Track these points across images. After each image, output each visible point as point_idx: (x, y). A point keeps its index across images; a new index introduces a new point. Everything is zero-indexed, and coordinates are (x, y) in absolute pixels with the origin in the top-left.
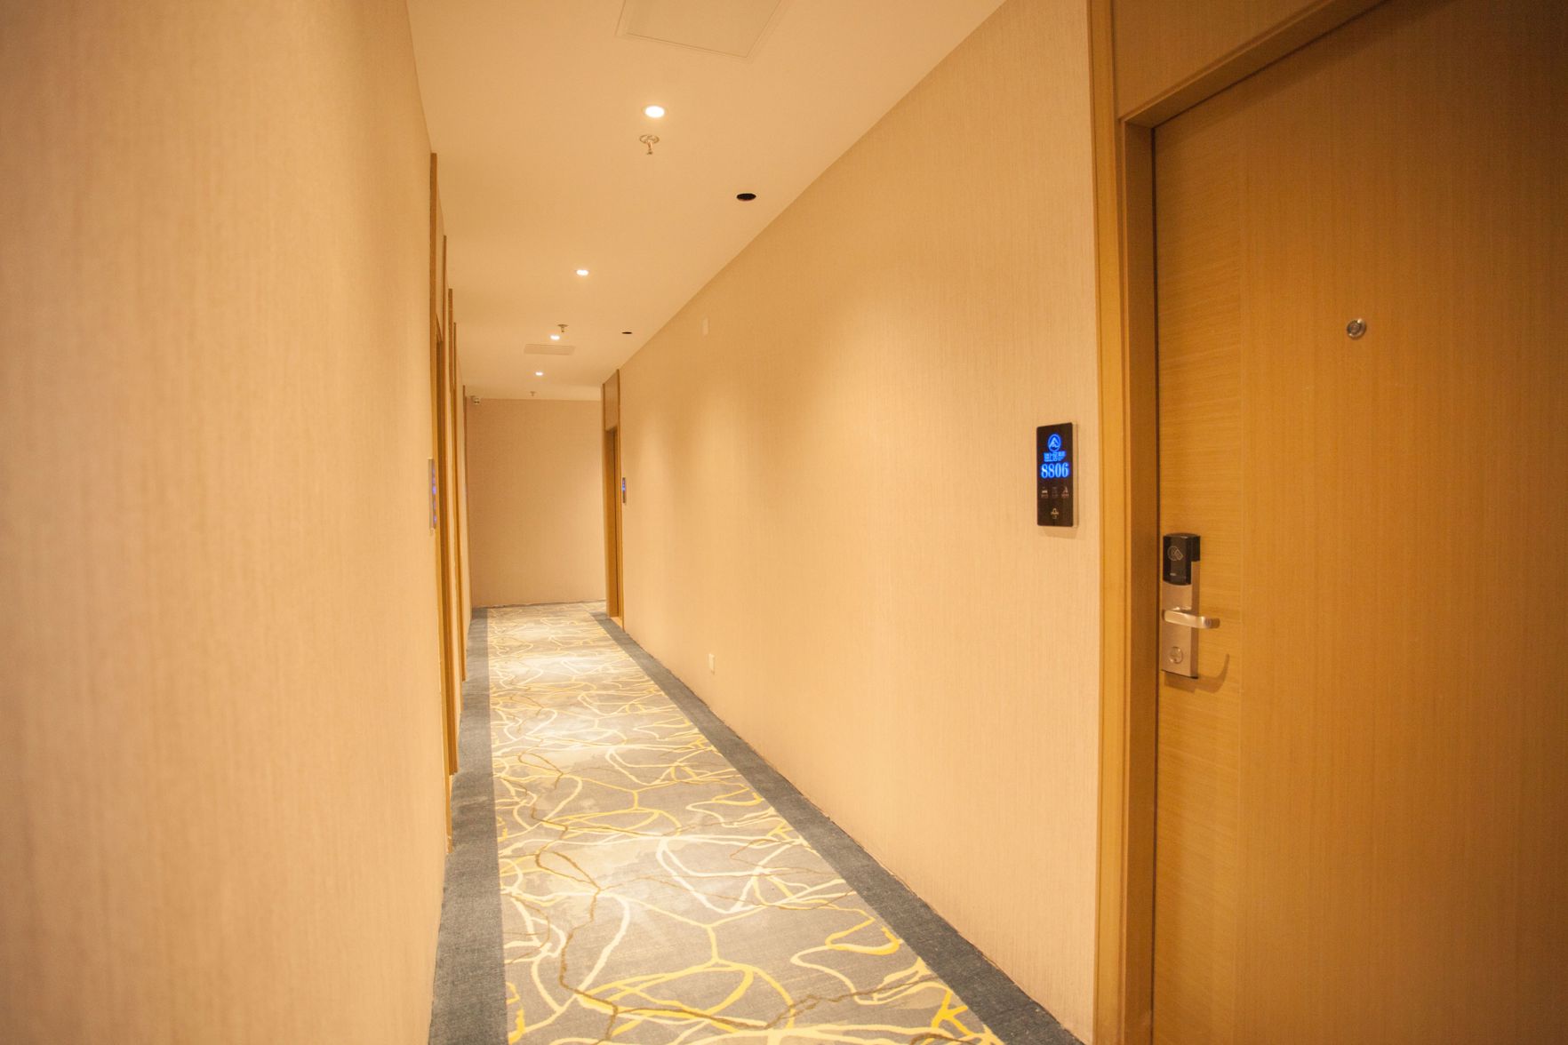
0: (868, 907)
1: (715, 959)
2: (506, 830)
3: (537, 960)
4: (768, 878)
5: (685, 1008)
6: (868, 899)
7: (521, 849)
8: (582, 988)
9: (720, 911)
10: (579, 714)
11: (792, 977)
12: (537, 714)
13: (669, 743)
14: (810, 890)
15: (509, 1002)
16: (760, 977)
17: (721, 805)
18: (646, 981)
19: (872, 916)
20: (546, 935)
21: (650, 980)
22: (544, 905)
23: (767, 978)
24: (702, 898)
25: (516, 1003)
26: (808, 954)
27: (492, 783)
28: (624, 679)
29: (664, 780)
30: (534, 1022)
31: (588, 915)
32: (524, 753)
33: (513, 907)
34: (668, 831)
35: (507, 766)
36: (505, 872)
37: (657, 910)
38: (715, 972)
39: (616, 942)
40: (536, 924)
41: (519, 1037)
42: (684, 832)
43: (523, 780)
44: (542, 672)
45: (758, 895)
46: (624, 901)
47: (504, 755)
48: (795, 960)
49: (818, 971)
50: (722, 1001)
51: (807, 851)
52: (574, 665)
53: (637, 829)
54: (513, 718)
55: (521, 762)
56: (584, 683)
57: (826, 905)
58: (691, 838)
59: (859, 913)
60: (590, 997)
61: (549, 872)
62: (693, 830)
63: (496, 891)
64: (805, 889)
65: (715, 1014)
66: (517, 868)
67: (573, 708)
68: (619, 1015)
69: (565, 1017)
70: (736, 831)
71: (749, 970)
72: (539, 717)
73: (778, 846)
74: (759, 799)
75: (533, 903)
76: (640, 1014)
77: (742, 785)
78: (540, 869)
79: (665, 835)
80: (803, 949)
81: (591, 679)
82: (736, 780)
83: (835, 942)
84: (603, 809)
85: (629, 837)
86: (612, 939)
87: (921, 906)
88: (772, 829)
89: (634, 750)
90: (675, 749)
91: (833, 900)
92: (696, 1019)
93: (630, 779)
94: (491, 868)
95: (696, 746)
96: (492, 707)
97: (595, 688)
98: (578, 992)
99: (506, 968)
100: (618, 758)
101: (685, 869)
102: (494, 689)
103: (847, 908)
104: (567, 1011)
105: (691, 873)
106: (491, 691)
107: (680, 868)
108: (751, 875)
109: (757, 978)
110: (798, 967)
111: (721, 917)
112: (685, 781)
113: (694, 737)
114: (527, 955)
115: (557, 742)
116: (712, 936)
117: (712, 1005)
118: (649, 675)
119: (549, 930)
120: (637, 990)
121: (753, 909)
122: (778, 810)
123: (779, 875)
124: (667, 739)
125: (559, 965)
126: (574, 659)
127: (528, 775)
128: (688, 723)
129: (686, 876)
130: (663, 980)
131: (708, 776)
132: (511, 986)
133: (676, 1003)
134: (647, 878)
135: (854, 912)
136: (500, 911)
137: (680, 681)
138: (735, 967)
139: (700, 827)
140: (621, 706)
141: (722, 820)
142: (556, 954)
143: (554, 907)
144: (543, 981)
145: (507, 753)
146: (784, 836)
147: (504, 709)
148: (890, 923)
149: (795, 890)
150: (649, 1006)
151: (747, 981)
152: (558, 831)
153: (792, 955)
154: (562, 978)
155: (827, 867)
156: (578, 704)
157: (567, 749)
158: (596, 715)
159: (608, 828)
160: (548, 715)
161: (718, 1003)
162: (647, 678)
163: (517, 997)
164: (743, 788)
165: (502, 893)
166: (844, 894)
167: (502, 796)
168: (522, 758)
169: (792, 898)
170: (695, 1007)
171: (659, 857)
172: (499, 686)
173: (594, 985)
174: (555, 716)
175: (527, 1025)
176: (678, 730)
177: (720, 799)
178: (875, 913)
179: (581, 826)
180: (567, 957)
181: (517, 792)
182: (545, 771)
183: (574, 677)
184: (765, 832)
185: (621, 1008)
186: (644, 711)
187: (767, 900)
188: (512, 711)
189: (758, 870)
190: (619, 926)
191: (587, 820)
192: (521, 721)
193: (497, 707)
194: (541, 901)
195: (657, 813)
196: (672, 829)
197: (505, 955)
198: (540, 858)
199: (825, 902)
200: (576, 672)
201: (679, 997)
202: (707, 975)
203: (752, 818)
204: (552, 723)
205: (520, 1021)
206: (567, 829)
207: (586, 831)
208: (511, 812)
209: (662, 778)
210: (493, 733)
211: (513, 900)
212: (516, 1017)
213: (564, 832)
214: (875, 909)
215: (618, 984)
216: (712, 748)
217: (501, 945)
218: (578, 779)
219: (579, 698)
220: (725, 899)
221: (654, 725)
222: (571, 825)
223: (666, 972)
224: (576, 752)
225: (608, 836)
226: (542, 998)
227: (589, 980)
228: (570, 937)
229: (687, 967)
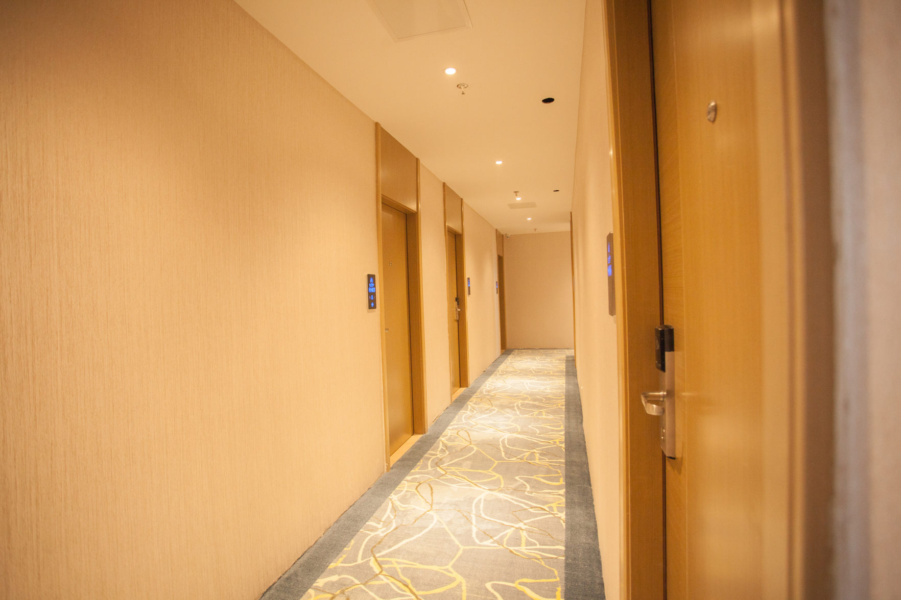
0: (563, 571)
1: (449, 567)
2: (419, 467)
3: (373, 534)
4: (521, 531)
5: (410, 586)
6: (567, 565)
7: (416, 478)
8: (377, 555)
9: (477, 541)
10: (508, 413)
11: (478, 594)
12: (486, 410)
13: (541, 438)
14: (538, 546)
15: (345, 549)
16: (461, 586)
17: (536, 480)
18: (407, 564)
19: (560, 577)
20: (387, 523)
21: (409, 564)
22: (400, 509)
23: (464, 588)
24: (474, 530)
25: (347, 551)
26: (499, 584)
27: (434, 443)
28: (550, 396)
29: (518, 459)
30: (345, 563)
31: (413, 521)
32: (462, 430)
33: (387, 506)
34: (493, 488)
35: (449, 435)
36: (399, 488)
37: (447, 529)
38: (442, 573)
39: (412, 539)
40: (389, 517)
41: (333, 567)
42: (501, 491)
43: (450, 444)
44: (510, 386)
45: (505, 540)
46: (436, 518)
47: (453, 429)
48: (488, 585)
49: (494, 596)
50: (430, 590)
51: (560, 522)
52: (529, 385)
53: (478, 483)
54: (472, 411)
55: (457, 434)
56: (526, 396)
57: (538, 559)
58: (502, 496)
59: (553, 572)
60: (376, 560)
61: (418, 493)
62: (507, 491)
63: (386, 497)
64: (536, 545)
65: (420, 595)
66: (406, 488)
67: (508, 410)
68: (380, 576)
69: (358, 566)
70: (530, 498)
71: (460, 579)
72: (487, 412)
73: (546, 514)
74: (562, 482)
75: (396, 506)
76: (388, 579)
77: (559, 471)
78: (416, 491)
79: (489, 490)
80: (499, 580)
81: (531, 394)
82: (559, 467)
83: (520, 584)
84: (472, 467)
85: (471, 486)
86: (413, 536)
87: (599, 584)
88: (552, 503)
89: (518, 438)
90: (542, 442)
91: (544, 558)
92: (409, 593)
93: (501, 454)
94: (397, 483)
95: (555, 442)
96: (468, 403)
97: (530, 399)
98: (374, 557)
99: (358, 533)
100: (506, 442)
101: (481, 512)
102: (478, 394)
103: (550, 566)
104: (362, 563)
105: (483, 515)
106: (475, 394)
107: (480, 510)
108: (513, 527)
109: (459, 586)
110: (487, 590)
111: (474, 544)
112: (529, 461)
113: (558, 437)
114: (372, 530)
115: (483, 426)
116: (460, 552)
117: (423, 590)
118: (566, 396)
119: (391, 522)
120: (398, 567)
121: (496, 547)
122: (567, 492)
123: (529, 531)
124: (541, 435)
125: (379, 540)
126: (534, 381)
127: (454, 441)
128: (562, 427)
129: (478, 516)
130: (414, 567)
131: (546, 461)
132: (353, 542)
133: (408, 581)
134: (458, 511)
135: (550, 570)
136: (380, 506)
137: (580, 401)
138: (455, 574)
139: (512, 491)
140: (534, 411)
141: (528, 489)
142: (382, 535)
143: (403, 511)
144: (366, 546)
145: (455, 428)
146: (555, 509)
147: (473, 405)
148: (566, 586)
149: (528, 543)
150: (396, 577)
151: (453, 585)
152: (441, 474)
153: (490, 581)
154: (375, 546)
155: (562, 537)
156: (512, 408)
157: (484, 431)
158: (516, 414)
159: (464, 478)
160: (491, 411)
161: (427, 590)
162: (563, 397)
163: (350, 548)
164: (559, 473)
165: (389, 497)
166: (556, 557)
167: (433, 450)
168: (459, 433)
169: (523, 548)
170: (414, 587)
171: (475, 502)
172: (481, 392)
173: (383, 556)
174: (494, 412)
175: (342, 563)
176: (553, 430)
177: (539, 477)
178: (564, 575)
179: (453, 473)
180: (386, 538)
181: (442, 449)
182: (464, 441)
183: (524, 392)
184: (546, 503)
185: (384, 573)
186: (544, 416)
187: (507, 545)
188: (476, 406)
189: (521, 525)
190: (422, 531)
191: (459, 472)
192: (475, 412)
193: (470, 403)
194: (401, 507)
195: (498, 475)
196: (496, 488)
197: (363, 527)
198: (420, 485)
199: (539, 557)
200: (528, 389)
201: (412, 579)
202: (437, 573)
203: (546, 493)
204: (489, 416)
205: (341, 559)
206: (446, 474)
207: (453, 477)
208: (429, 459)
209: (518, 457)
210: (457, 417)
211: (390, 502)
212: (342, 557)
213: (443, 475)
214: (566, 573)
215: (393, 560)
216: (563, 445)
217: (367, 521)
218: (475, 448)
219: (515, 404)
220: (486, 535)
221: (542, 426)
222: (449, 472)
223: (420, 563)
224: (489, 434)
225: (460, 482)
226: (358, 552)
227: (384, 553)
228: (396, 528)
229: (432, 564)
